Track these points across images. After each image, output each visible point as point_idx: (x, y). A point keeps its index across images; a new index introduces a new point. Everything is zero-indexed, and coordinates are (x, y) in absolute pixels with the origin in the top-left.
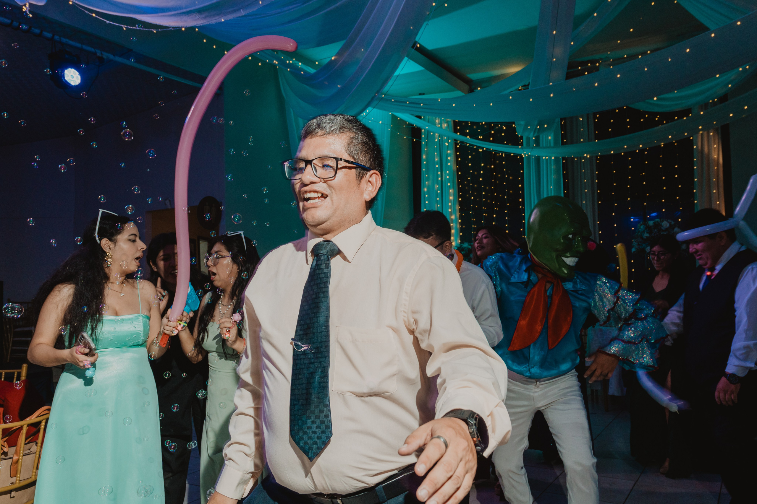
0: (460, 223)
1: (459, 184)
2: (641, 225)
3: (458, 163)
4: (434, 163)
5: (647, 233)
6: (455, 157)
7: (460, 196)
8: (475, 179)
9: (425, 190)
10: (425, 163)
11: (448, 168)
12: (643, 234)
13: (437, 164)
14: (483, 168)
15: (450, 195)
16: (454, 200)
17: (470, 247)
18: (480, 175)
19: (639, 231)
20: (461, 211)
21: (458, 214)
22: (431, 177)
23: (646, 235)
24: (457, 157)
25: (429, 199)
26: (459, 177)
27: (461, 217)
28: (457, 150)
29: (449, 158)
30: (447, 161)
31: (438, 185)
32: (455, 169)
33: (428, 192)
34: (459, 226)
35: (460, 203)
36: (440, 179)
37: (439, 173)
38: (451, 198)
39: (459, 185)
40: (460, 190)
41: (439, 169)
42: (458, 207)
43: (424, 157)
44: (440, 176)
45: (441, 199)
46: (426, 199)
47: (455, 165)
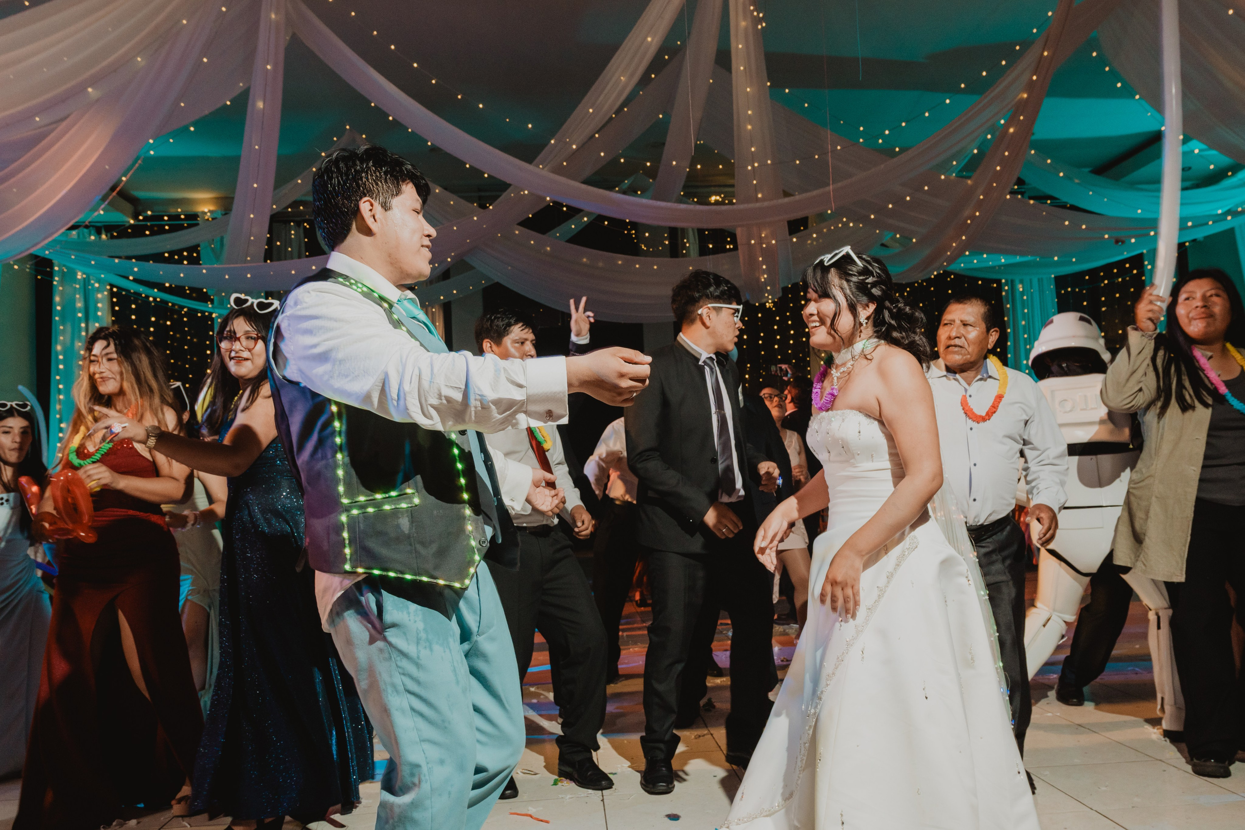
3: (114, 313)
4: (74, 310)
6: (110, 306)
9: (59, 348)
10: (59, 308)
11: (97, 319)
13: (80, 312)
14: (154, 325)
22: (69, 328)
24: (113, 305)
28: (112, 294)
29: (100, 305)
30: (97, 309)
31: (80, 342)
32: (110, 321)
33: (64, 352)
37: (83, 325)
43: (57, 299)
44: (84, 329)
46: (58, 362)
47: (110, 315)
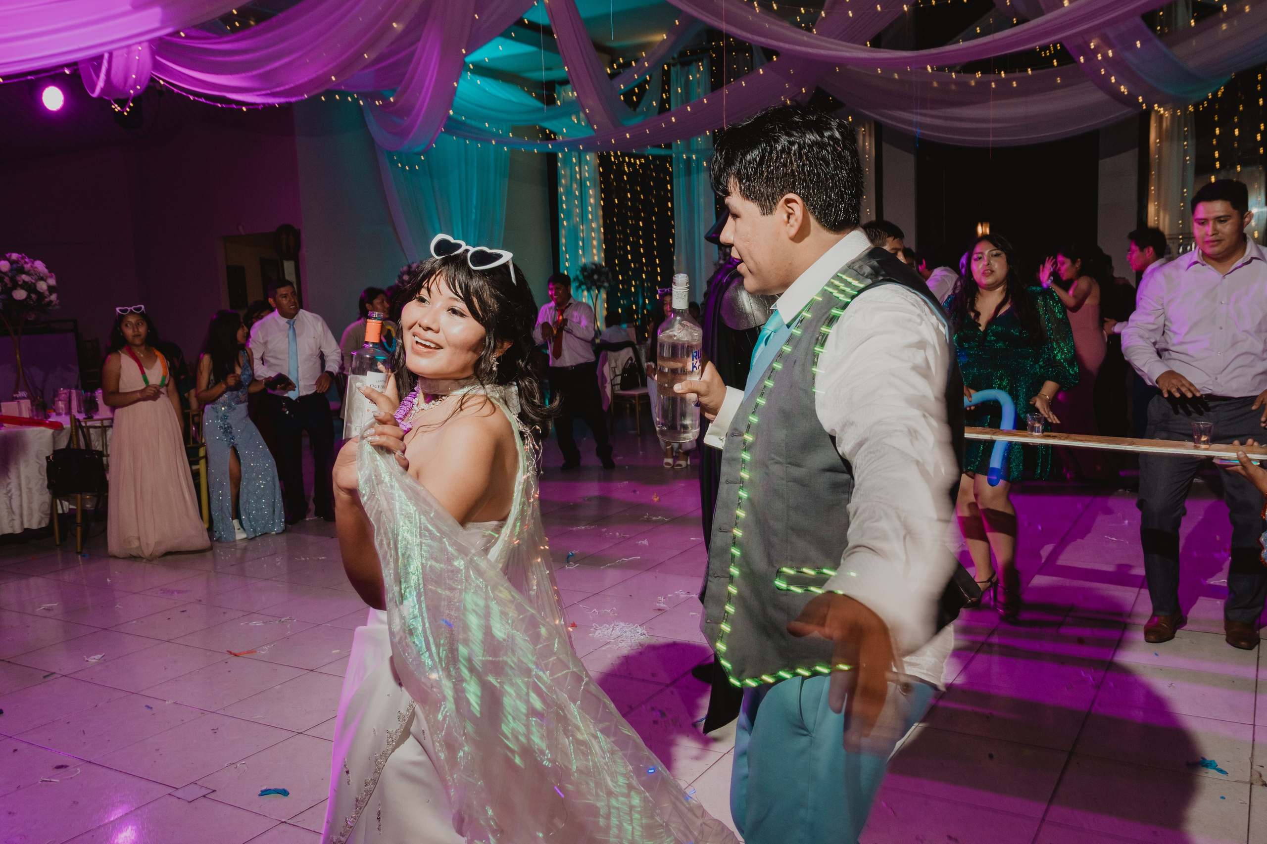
0: (605, 233)
1: (601, 182)
7: (602, 199)
8: (619, 178)
9: (562, 190)
11: (587, 162)
15: (590, 196)
16: (595, 204)
18: (624, 173)
20: (605, 217)
21: (601, 222)
25: (567, 202)
26: (601, 174)
27: (605, 226)
31: (576, 184)
32: (596, 165)
34: (602, 236)
35: (604, 208)
36: (578, 176)
38: (592, 201)
39: (600, 185)
40: (602, 191)
41: (578, 164)
42: (601, 213)
45: (580, 203)
46: (562, 202)
47: (595, 160)
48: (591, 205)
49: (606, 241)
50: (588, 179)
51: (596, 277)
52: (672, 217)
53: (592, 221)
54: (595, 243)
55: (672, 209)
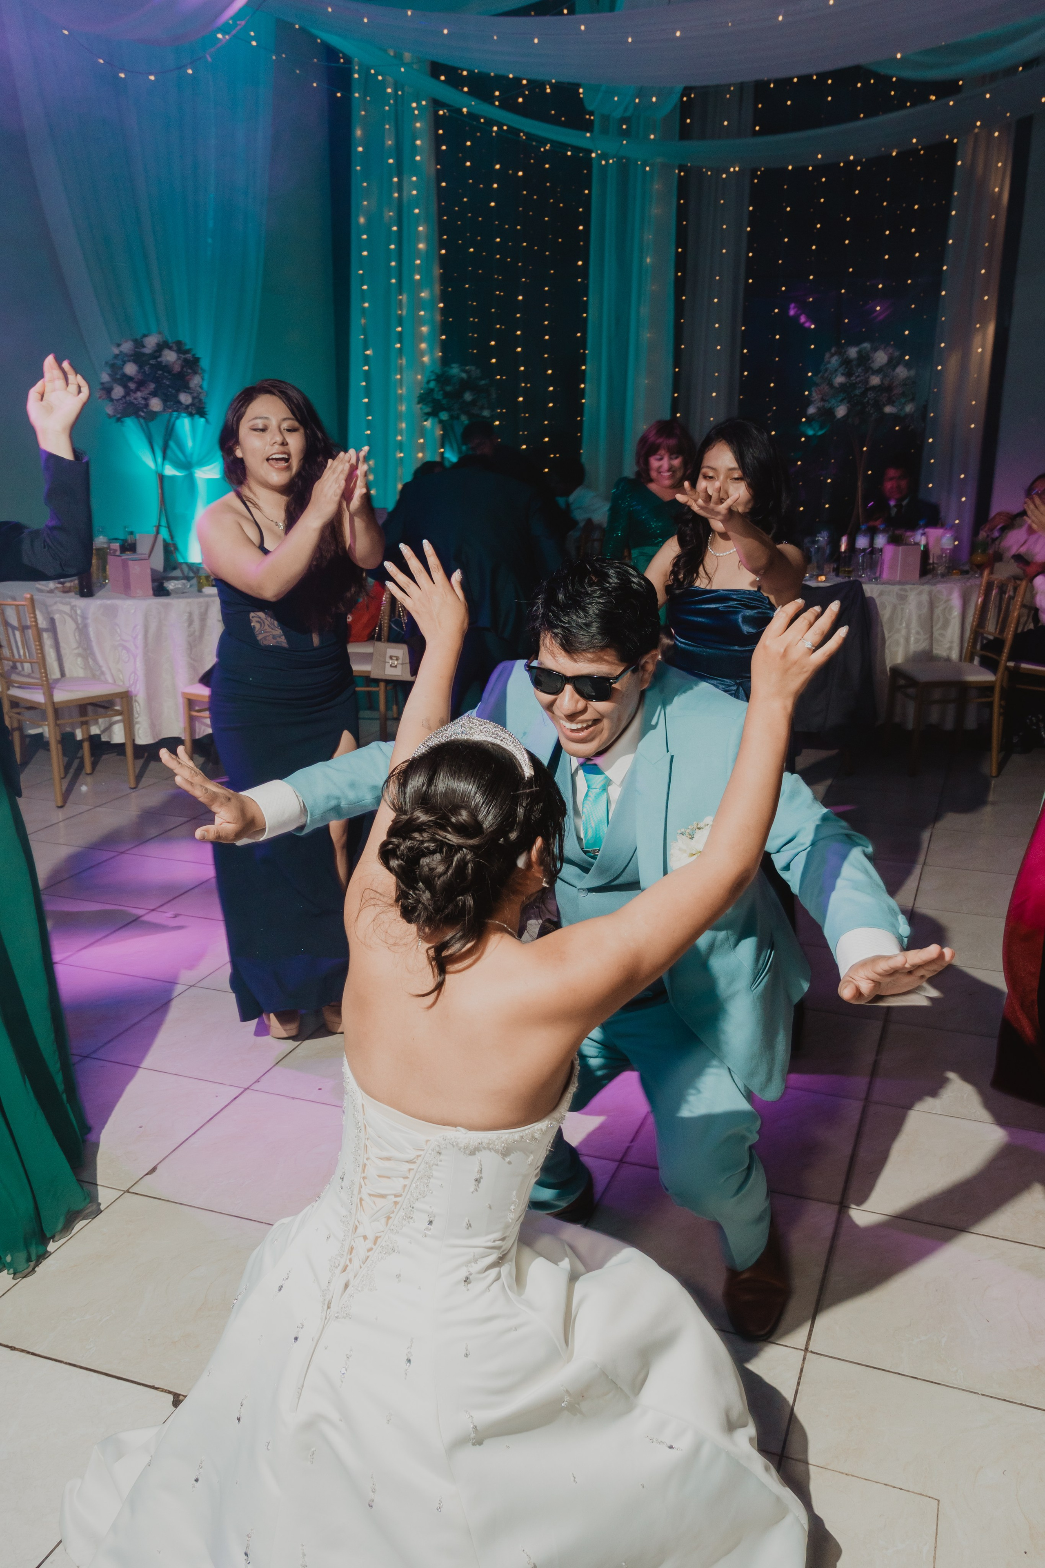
0: (443, 312)
1: (441, 211)
2: (832, 355)
3: (439, 157)
4: (383, 153)
5: (843, 374)
6: (434, 142)
7: (442, 244)
8: (479, 203)
9: (362, 220)
10: (360, 149)
11: (415, 168)
12: (834, 376)
13: (390, 157)
14: (500, 176)
15: (419, 238)
16: (427, 252)
17: (464, 375)
18: (491, 194)
19: (826, 370)
20: (445, 280)
21: (437, 289)
22: (375, 188)
23: (839, 379)
24: (438, 140)
25: (370, 245)
26: (441, 194)
27: (444, 296)
28: (438, 122)
29: (418, 142)
30: (414, 150)
31: (391, 210)
32: (433, 172)
33: (368, 228)
34: (438, 318)
35: (444, 262)
36: (396, 195)
37: (395, 180)
38: (421, 246)
39: (440, 216)
40: (443, 228)
41: (395, 170)
42: (437, 271)
43: (359, 133)
44: (396, 187)
46: (362, 245)
47: (433, 162)
48: (418, 254)
49: (445, 327)
50: (416, 202)
51: (468, 397)
52: (584, 290)
53: (419, 286)
54: (424, 329)
55: (584, 272)
